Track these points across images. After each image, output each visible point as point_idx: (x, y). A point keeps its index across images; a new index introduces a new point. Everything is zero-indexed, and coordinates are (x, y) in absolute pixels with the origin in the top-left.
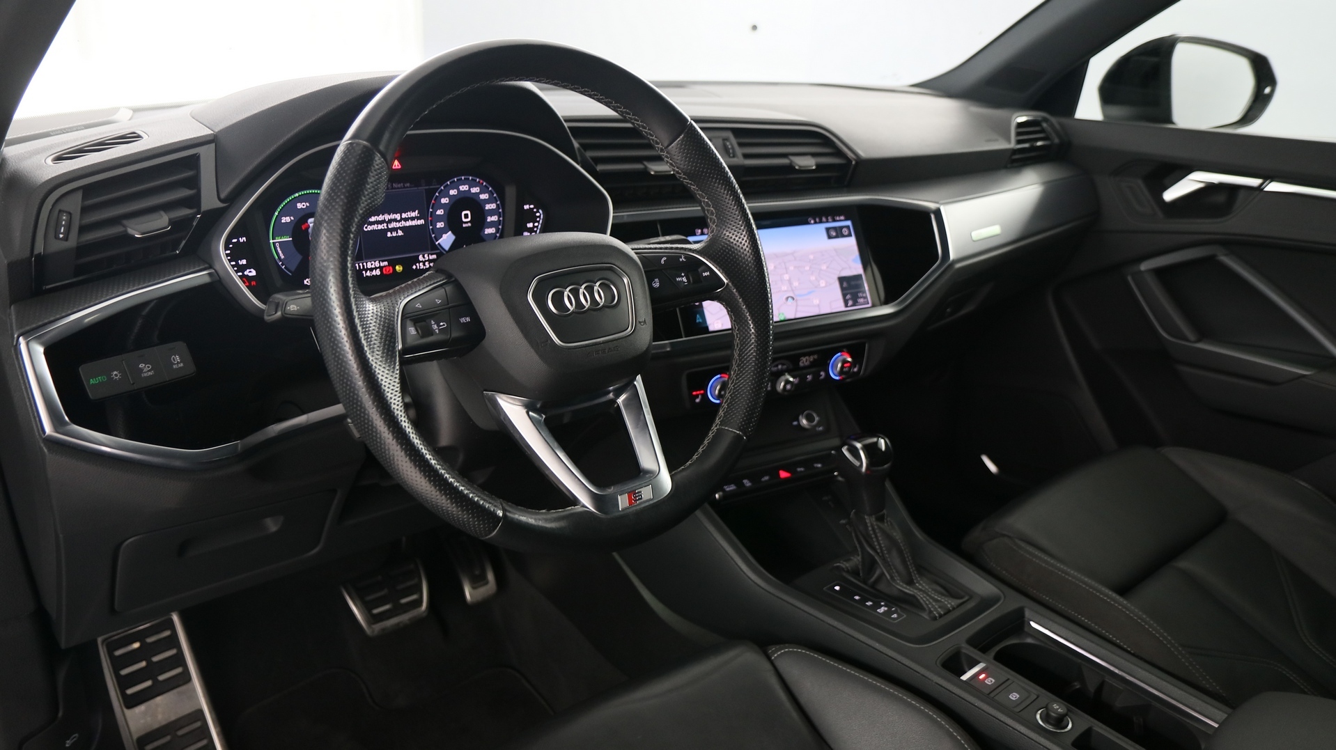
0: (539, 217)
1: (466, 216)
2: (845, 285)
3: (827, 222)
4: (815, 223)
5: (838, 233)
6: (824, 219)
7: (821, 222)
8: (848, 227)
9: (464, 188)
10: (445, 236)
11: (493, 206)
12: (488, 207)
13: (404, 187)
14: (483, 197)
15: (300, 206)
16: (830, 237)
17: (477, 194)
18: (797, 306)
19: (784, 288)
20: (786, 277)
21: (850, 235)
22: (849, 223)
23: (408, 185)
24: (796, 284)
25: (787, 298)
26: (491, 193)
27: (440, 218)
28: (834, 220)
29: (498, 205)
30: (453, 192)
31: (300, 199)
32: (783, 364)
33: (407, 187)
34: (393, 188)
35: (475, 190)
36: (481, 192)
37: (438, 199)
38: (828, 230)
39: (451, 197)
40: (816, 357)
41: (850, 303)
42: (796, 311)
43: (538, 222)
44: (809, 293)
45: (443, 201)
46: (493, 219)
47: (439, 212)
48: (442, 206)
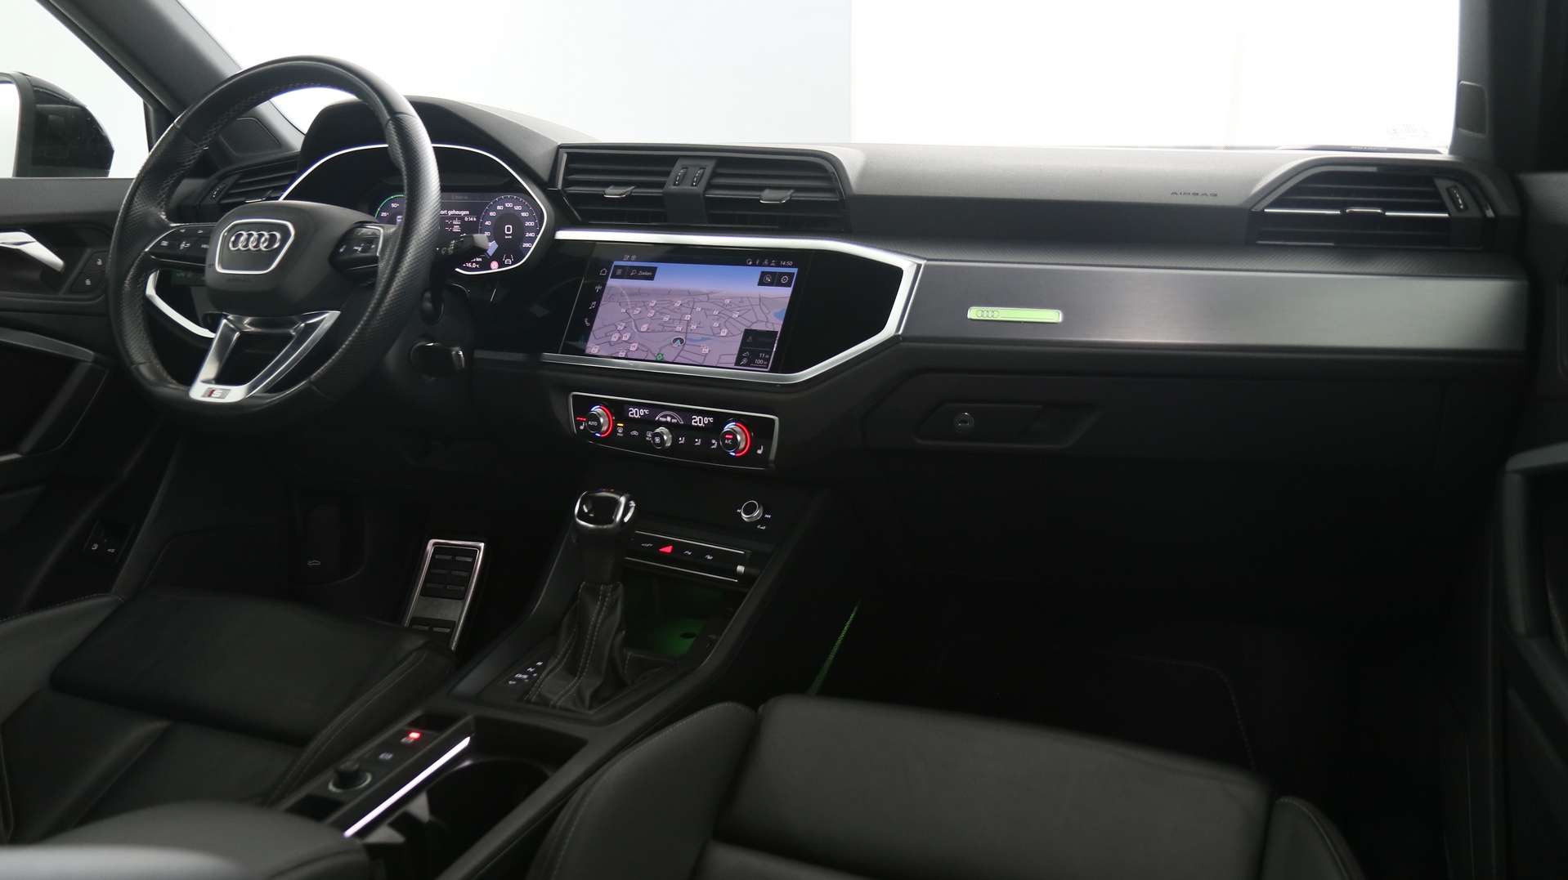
1: (509, 229)
2: (750, 339)
3: (769, 266)
4: (754, 265)
5: (776, 281)
6: (766, 262)
7: (761, 265)
8: (791, 275)
9: (509, 205)
11: (532, 224)
12: (527, 224)
14: (523, 214)
15: (393, 205)
16: (761, 283)
17: (520, 211)
18: (682, 350)
19: (679, 328)
20: (688, 317)
21: (788, 285)
22: (795, 270)
23: (466, 198)
24: (694, 327)
25: (676, 340)
26: (531, 212)
27: (487, 228)
28: (778, 265)
29: (536, 223)
30: (499, 208)
32: (673, 418)
33: (468, 200)
35: (517, 208)
36: (523, 211)
37: (488, 212)
38: (763, 274)
39: (497, 211)
40: (711, 420)
41: (745, 361)
42: (678, 355)
44: (703, 339)
45: (492, 214)
46: (531, 235)
47: (487, 223)
48: (491, 218)
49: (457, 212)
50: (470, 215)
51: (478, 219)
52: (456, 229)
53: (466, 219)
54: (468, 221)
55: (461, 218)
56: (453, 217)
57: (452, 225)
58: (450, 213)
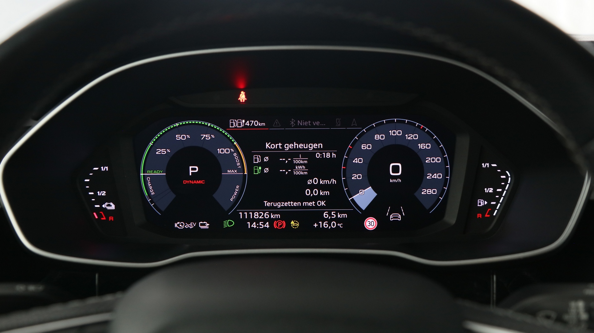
0: (506, 180)
1: (396, 169)
9: (396, 133)
10: (362, 192)
11: (437, 160)
12: (429, 160)
13: (312, 126)
14: (423, 146)
15: (179, 137)
17: (416, 142)
23: (318, 123)
26: (435, 143)
27: (357, 169)
29: (444, 159)
30: (378, 137)
31: (179, 130)
33: (316, 126)
34: (296, 126)
35: (410, 137)
36: (420, 141)
37: (357, 144)
39: (375, 143)
43: (503, 188)
45: (364, 147)
46: (435, 176)
47: (356, 161)
48: (362, 153)
49: (301, 146)
50: (326, 148)
51: (340, 155)
52: (300, 171)
53: (318, 156)
54: (323, 159)
55: (309, 155)
56: (294, 154)
57: (292, 166)
58: (288, 147)
